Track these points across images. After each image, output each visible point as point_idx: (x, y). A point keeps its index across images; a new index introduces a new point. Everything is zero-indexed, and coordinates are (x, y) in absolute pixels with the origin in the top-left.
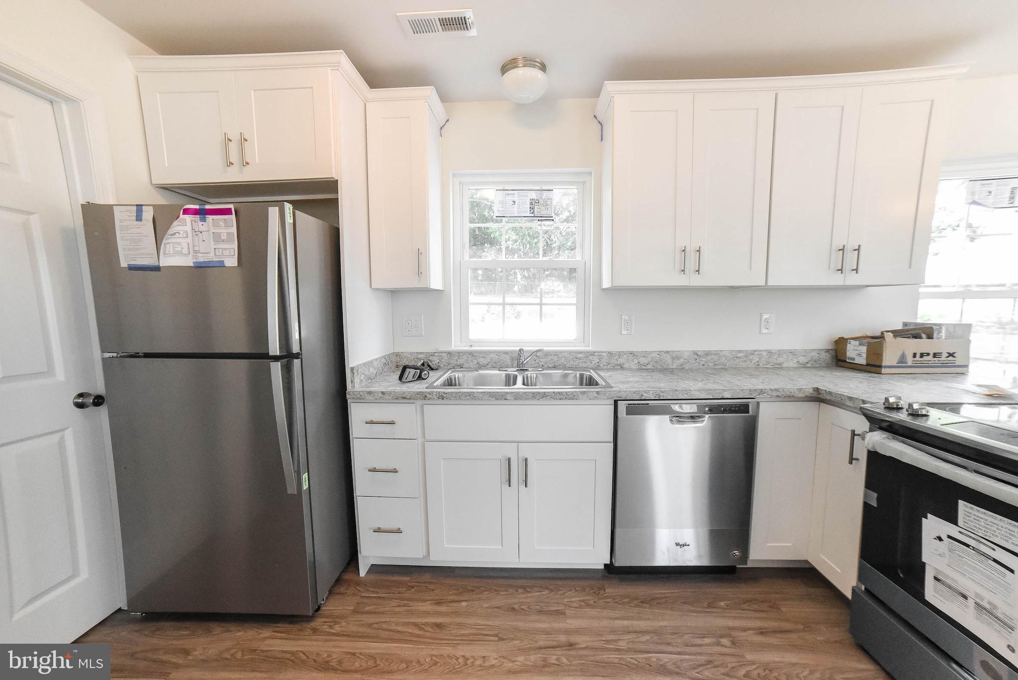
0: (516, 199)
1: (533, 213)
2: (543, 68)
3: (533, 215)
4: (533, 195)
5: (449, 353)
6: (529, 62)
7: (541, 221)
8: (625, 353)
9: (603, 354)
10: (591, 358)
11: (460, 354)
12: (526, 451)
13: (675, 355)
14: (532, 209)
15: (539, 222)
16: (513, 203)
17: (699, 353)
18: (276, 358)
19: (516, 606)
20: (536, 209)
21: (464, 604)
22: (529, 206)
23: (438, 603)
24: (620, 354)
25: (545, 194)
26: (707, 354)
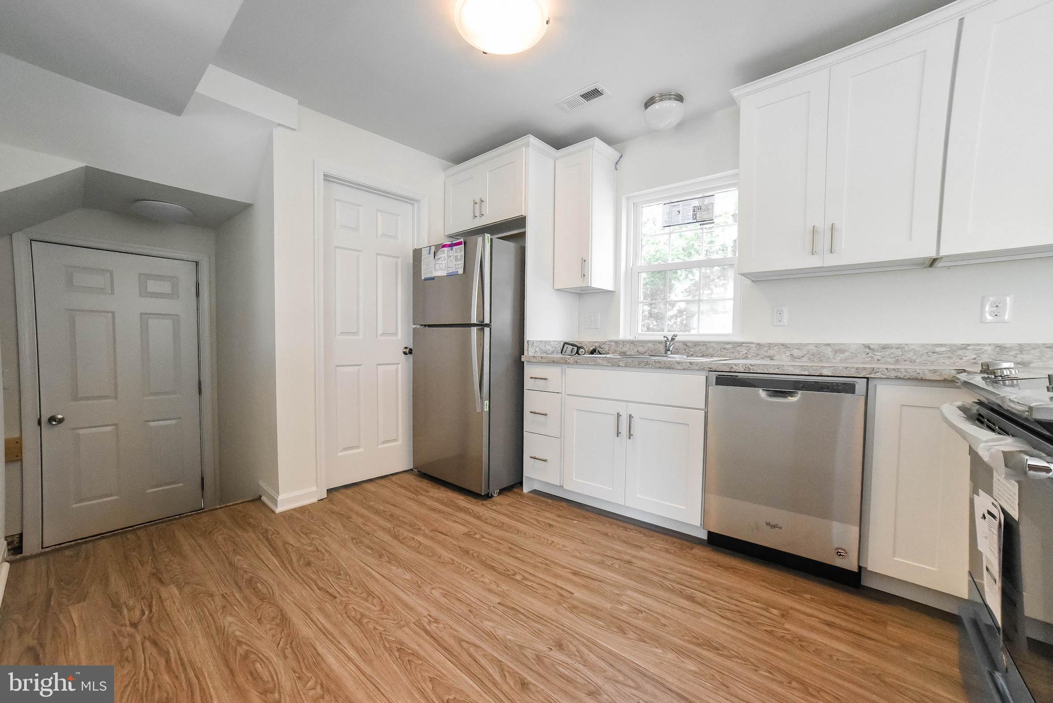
0: (680, 209)
1: (695, 219)
2: (680, 98)
3: (695, 221)
4: (696, 203)
5: (616, 342)
6: (664, 96)
7: (703, 224)
8: (776, 345)
9: (752, 345)
10: (738, 348)
11: (624, 342)
12: (634, 410)
13: (837, 348)
14: (695, 215)
15: (701, 227)
16: (678, 213)
17: (872, 347)
18: (474, 325)
19: (609, 534)
20: (698, 215)
21: (575, 522)
22: (692, 213)
23: (559, 516)
24: (770, 346)
25: (707, 201)
26: (885, 347)
